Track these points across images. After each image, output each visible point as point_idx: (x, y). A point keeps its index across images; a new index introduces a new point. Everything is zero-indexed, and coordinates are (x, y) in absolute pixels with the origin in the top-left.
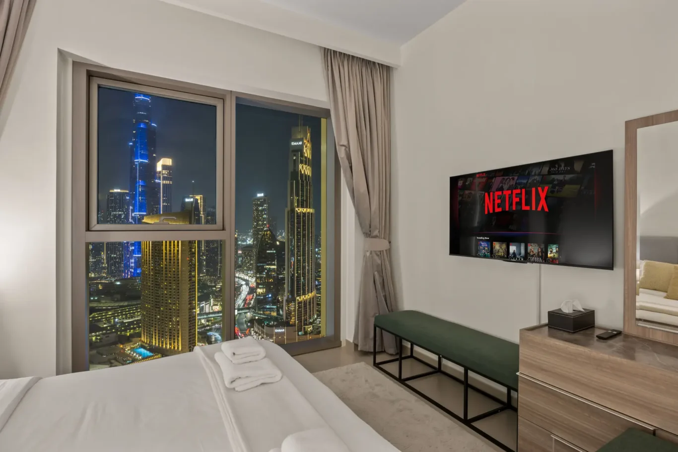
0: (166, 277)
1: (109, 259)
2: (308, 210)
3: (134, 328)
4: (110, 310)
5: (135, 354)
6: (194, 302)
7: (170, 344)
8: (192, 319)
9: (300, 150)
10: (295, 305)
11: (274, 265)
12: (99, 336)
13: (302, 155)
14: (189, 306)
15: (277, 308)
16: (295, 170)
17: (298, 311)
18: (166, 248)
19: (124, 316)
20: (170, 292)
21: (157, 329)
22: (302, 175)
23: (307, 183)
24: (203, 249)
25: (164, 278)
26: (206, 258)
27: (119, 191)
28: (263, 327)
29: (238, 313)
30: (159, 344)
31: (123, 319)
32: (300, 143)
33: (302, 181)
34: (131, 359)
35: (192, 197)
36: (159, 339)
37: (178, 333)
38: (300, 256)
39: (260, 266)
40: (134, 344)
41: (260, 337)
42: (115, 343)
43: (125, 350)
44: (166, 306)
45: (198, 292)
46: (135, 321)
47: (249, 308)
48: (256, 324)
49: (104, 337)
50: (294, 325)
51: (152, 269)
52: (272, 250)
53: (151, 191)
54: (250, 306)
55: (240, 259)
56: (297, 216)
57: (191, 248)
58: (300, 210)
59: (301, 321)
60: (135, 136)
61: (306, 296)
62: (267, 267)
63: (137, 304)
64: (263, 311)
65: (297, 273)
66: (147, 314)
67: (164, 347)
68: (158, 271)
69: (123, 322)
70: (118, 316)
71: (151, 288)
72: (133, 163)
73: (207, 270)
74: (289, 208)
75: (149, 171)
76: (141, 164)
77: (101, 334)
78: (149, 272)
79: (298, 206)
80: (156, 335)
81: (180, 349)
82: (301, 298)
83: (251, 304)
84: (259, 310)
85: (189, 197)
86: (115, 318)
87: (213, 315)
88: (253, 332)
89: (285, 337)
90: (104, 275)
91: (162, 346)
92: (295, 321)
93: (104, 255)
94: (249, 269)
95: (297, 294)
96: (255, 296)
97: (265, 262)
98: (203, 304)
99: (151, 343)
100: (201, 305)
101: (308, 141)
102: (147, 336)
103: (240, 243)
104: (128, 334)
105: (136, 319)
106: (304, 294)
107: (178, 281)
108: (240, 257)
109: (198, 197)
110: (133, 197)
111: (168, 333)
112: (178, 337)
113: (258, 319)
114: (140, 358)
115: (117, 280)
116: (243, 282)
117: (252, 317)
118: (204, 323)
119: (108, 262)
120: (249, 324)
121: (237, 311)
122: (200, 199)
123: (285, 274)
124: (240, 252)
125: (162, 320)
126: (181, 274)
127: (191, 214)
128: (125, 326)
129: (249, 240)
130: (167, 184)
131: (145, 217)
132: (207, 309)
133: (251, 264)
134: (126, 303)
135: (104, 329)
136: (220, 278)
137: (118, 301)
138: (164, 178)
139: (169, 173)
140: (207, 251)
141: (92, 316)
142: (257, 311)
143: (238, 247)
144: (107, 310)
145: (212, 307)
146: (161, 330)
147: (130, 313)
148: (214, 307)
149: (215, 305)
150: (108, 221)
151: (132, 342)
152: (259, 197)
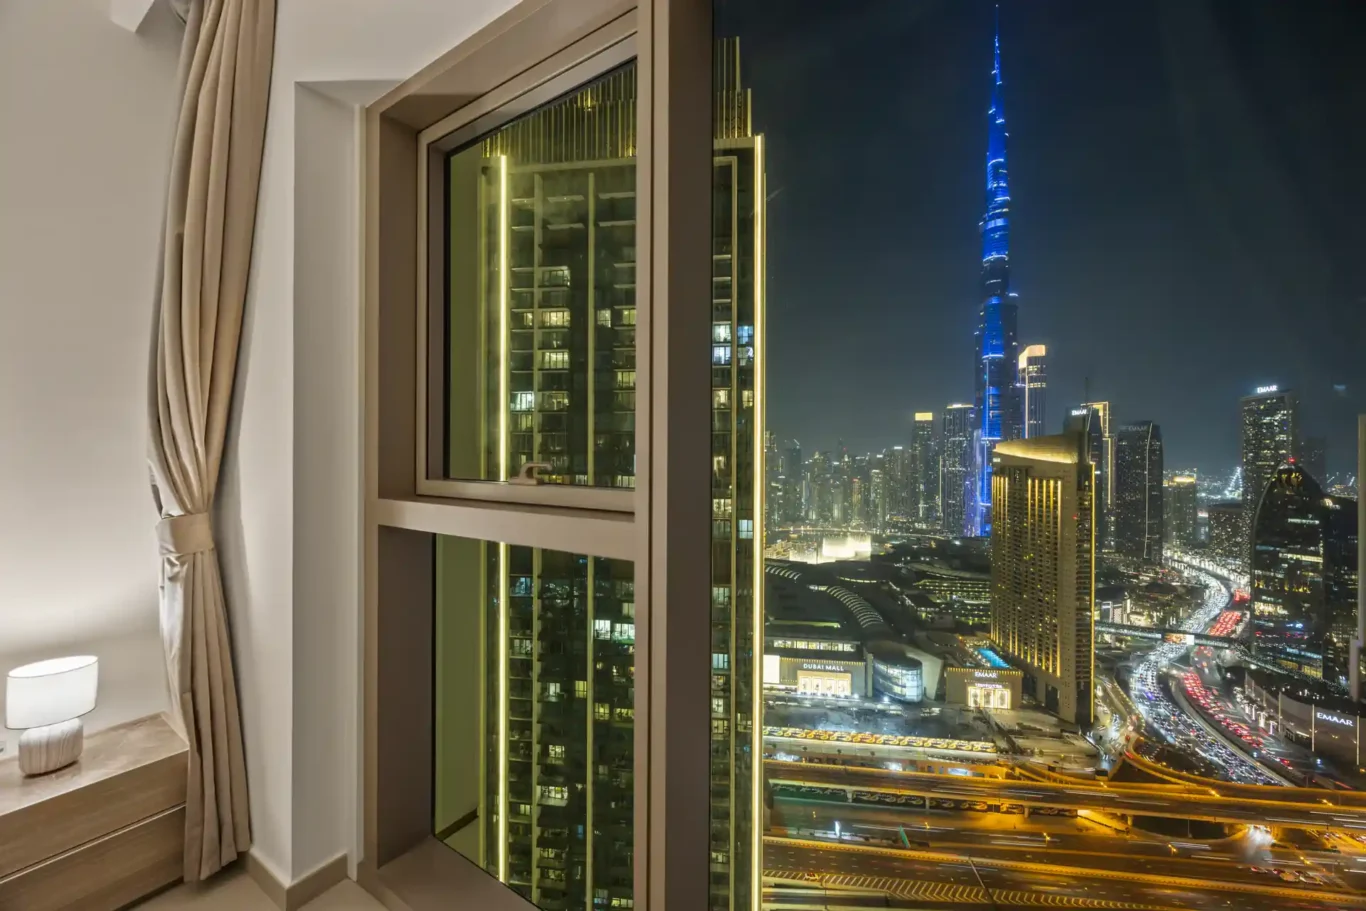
1: (946, 505)
3: (980, 616)
4: (946, 580)
5: (980, 657)
6: (1087, 598)
7: (1040, 660)
8: (1083, 629)
11: (1316, 554)
12: (930, 613)
14: (1078, 603)
15: (1326, 661)
18: (1033, 496)
19: (965, 594)
20: (1041, 571)
21: (1017, 627)
24: (1109, 501)
25: (1029, 545)
26: (1116, 520)
27: (959, 406)
28: (1275, 695)
29: (1196, 644)
30: (1019, 654)
31: (964, 597)
34: (974, 662)
35: (1084, 407)
36: (1019, 646)
37: (1055, 646)
39: (1265, 552)
40: (979, 641)
41: (1263, 714)
42: (953, 631)
43: (965, 644)
44: (1033, 593)
45: (1097, 580)
46: (981, 605)
47: (1228, 640)
48: (1250, 681)
49: (936, 617)
51: (1009, 529)
52: (1307, 518)
53: (1011, 402)
54: (1233, 636)
55: (1204, 530)
60: (982, 320)
62: (1290, 556)
63: (985, 581)
64: (1274, 657)
66: (1000, 598)
67: (1029, 660)
68: (1018, 533)
69: (963, 602)
70: (957, 591)
71: (1007, 558)
72: (980, 361)
73: (1116, 543)
75: (1006, 372)
76: (993, 362)
77: (934, 612)
78: (1004, 533)
80: (1014, 638)
81: (1058, 674)
83: (1234, 631)
84: (1264, 651)
85: (1078, 408)
86: (951, 594)
87: (1131, 632)
88: (1239, 697)
89: (1357, 742)
90: (939, 528)
91: (1026, 657)
93: (938, 500)
94: (1231, 554)
96: (1248, 616)
97: (1284, 546)
98: (1108, 606)
99: (1006, 648)
100: (1104, 607)
102: (999, 633)
103: (1203, 495)
104: (971, 623)
105: (984, 602)
107: (1056, 554)
108: (1205, 525)
109: (1099, 406)
110: (980, 414)
111: (1036, 640)
112: (1055, 652)
113: (1259, 671)
114: (989, 665)
115: (956, 538)
116: (1213, 583)
117: (1239, 662)
118: (1110, 641)
119: (944, 511)
120: (1229, 675)
121: (1193, 637)
122: (1104, 410)
123: (1355, 582)
124: (1203, 515)
125: (1026, 615)
126: (1062, 544)
127: (1082, 437)
128: (966, 610)
129: (1231, 492)
130: (1035, 389)
131: (997, 445)
132: (1117, 616)
133: (1237, 544)
134: (968, 575)
135: (937, 605)
136: (1148, 562)
137: (956, 569)
138: (1032, 380)
139: (1041, 370)
140: (1118, 506)
141: (922, 582)
142: (1253, 653)
143: (1197, 504)
144: (942, 579)
145: (1127, 617)
146: (1023, 631)
147: (974, 592)
148: (1132, 617)
149: (1135, 613)
150: (944, 452)
151: (975, 635)
152: (1263, 394)
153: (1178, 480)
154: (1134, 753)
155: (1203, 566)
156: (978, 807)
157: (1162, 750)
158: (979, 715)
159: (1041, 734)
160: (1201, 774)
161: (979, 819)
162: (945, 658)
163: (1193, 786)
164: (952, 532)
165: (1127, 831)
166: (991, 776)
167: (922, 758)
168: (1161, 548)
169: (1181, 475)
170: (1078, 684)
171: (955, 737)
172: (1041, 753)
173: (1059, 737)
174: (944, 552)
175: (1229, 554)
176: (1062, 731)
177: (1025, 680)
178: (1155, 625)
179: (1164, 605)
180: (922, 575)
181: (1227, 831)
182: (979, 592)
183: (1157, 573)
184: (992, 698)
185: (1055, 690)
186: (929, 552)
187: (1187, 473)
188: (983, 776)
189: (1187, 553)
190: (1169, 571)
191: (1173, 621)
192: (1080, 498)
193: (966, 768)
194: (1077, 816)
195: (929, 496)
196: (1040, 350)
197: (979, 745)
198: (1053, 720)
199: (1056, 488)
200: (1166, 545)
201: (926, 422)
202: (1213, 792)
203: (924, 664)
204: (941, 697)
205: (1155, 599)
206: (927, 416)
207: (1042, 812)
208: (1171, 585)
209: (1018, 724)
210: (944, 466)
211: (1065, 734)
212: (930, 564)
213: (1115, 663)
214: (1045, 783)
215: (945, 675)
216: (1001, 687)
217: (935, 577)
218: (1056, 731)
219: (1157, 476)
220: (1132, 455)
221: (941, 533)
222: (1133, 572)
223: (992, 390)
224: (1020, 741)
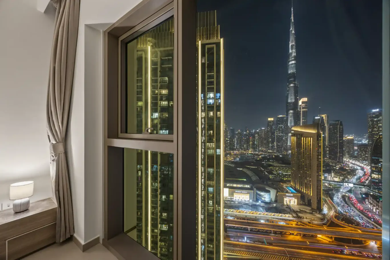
0: (304, 157)
1: (277, 145)
3: (287, 177)
4: (278, 167)
5: (288, 190)
6: (320, 173)
7: (306, 191)
8: (319, 182)
12: (273, 176)
14: (317, 174)
18: (304, 142)
19: (283, 171)
20: (306, 164)
21: (299, 181)
24: (327, 144)
25: (302, 157)
26: (329, 149)
27: (281, 116)
28: (378, 202)
29: (354, 187)
30: (300, 189)
34: (286, 191)
35: (319, 116)
36: (299, 186)
37: (310, 187)
39: (375, 159)
40: (287, 185)
41: (375, 208)
42: (280, 182)
43: (283, 186)
44: (304, 171)
45: (323, 167)
46: (288, 174)
47: (364, 186)
48: (371, 198)
49: (275, 178)
53: (297, 115)
54: (365, 184)
55: (356, 152)
60: (288, 91)
63: (289, 167)
64: (378, 191)
66: (294, 172)
67: (302, 190)
68: (299, 153)
69: (283, 173)
70: (281, 170)
71: (296, 161)
72: (288, 103)
73: (329, 156)
76: (292, 103)
78: (295, 153)
80: (298, 184)
81: (311, 195)
84: (374, 189)
85: (317, 116)
86: (279, 171)
87: (333, 183)
88: (367, 202)
90: (275, 152)
91: (301, 190)
93: (275, 143)
94: (364, 160)
96: (370, 178)
98: (326, 175)
99: (296, 187)
100: (325, 175)
102: (293, 183)
103: (356, 142)
104: (285, 179)
105: (289, 173)
107: (311, 159)
108: (356, 151)
109: (324, 116)
110: (287, 118)
111: (305, 185)
112: (310, 188)
113: (373, 195)
114: (290, 192)
115: (280, 155)
116: (359, 168)
117: (367, 192)
118: (327, 186)
119: (277, 147)
120: (364, 196)
121: (353, 184)
122: (325, 117)
124: (356, 148)
125: (302, 177)
126: (312, 156)
127: (318, 125)
128: (283, 176)
129: (364, 141)
130: (304, 111)
131: (293, 127)
132: (329, 178)
133: (366, 157)
134: (284, 166)
135: (275, 174)
136: (338, 162)
137: (281, 164)
138: (303, 108)
139: (306, 105)
140: (329, 145)
141: (270, 168)
142: (371, 189)
143: (354, 145)
144: (276, 167)
145: (332, 178)
146: (301, 182)
147: (286, 170)
148: (334, 178)
149: (334, 177)
150: (277, 129)
151: (286, 183)
152: (374, 112)
153: (348, 137)
154: (334, 219)
155: (356, 163)
156: (287, 234)
157: (343, 218)
158: (288, 207)
159: (306, 212)
160: (355, 225)
161: (287, 237)
162: (277, 190)
163: (353, 229)
164: (279, 153)
165: (333, 242)
166: (291, 225)
167: (270, 219)
168: (343, 157)
169: (349, 136)
170: (318, 198)
171: (280, 213)
172: (306, 218)
173: (311, 213)
174: (277, 159)
176: (313, 212)
177: (301, 196)
178: (341, 181)
179: (343, 175)
180: (270, 165)
181: (363, 242)
183: (341, 165)
184: (291, 201)
185: (310, 200)
186: (273, 159)
187: (351, 135)
188: (289, 224)
189: (351, 159)
190: (345, 165)
191: (346, 180)
192: (318, 143)
193: (283, 222)
194: (317, 237)
195: (273, 142)
196: (305, 99)
197: (287, 215)
198: (310, 208)
199: (310, 140)
200: (344, 157)
201: (272, 121)
202: (359, 231)
203: (271, 191)
204: (276, 201)
205: (341, 173)
206: (272, 119)
207: (306, 235)
208: (346, 169)
210: (277, 134)
211: (314, 212)
212: (273, 162)
213: (329, 192)
214: (308, 227)
215: (277, 195)
216: (294, 198)
217: (274, 166)
218: (311, 212)
219: (342, 136)
220: (334, 130)
221: (276, 153)
222: (334, 165)
223: (291, 111)
224: (300, 214)
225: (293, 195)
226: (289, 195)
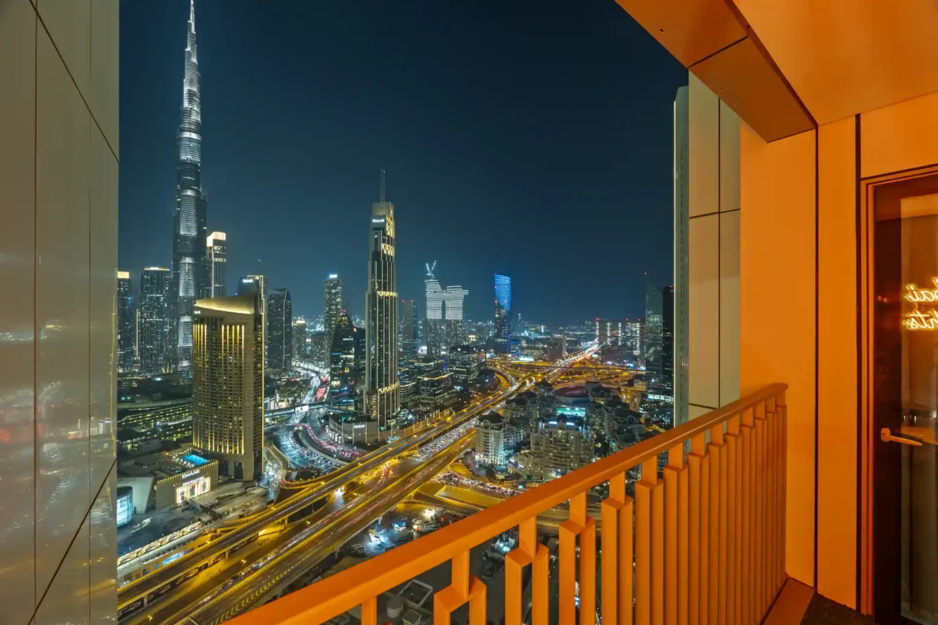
0: (225, 370)
1: (143, 350)
2: (391, 294)
3: (182, 432)
4: (149, 411)
5: (185, 463)
6: (260, 398)
7: (231, 448)
8: (257, 418)
9: (382, 228)
10: (377, 397)
11: (350, 354)
12: (136, 443)
13: (384, 234)
14: (254, 403)
15: (355, 401)
16: (376, 250)
17: (380, 403)
18: (225, 336)
19: (167, 418)
20: (231, 387)
21: (213, 431)
22: (384, 255)
23: (389, 265)
25: (222, 371)
26: (269, 348)
27: (157, 269)
28: (340, 423)
29: (309, 409)
30: (216, 449)
31: (167, 421)
32: (383, 221)
33: (385, 263)
34: (180, 468)
35: (251, 278)
36: (216, 443)
37: (241, 435)
38: (382, 344)
39: (335, 356)
40: (184, 450)
41: (337, 435)
42: (160, 450)
43: (172, 458)
44: (226, 404)
45: (265, 386)
46: (183, 423)
47: (322, 403)
48: (331, 421)
49: (143, 444)
50: (375, 420)
51: (208, 362)
52: (349, 338)
53: (202, 270)
54: (324, 401)
55: (309, 348)
56: (379, 300)
57: (256, 337)
58: (382, 294)
59: (384, 415)
60: (180, 205)
61: (389, 387)
62: (344, 356)
63: (185, 404)
64: (339, 406)
65: (379, 362)
66: (200, 413)
67: (223, 451)
68: (215, 364)
69: (166, 425)
70: (160, 418)
71: (206, 384)
72: (177, 236)
73: (269, 362)
74: (369, 292)
75: (197, 247)
76: (188, 238)
77: (141, 441)
78: (204, 365)
79: (379, 289)
80: (211, 439)
81: (243, 452)
82: (385, 390)
83: (323, 398)
84: (334, 404)
85: (247, 278)
86: (155, 421)
87: (279, 413)
88: (328, 429)
89: (366, 433)
91: (220, 450)
92: (377, 415)
95: (379, 385)
96: (329, 389)
97: (341, 352)
98: (269, 400)
99: (206, 448)
100: (265, 402)
101: (391, 219)
102: (200, 439)
103: (308, 330)
104: (175, 439)
105: (184, 420)
106: (387, 385)
107: (241, 374)
108: (309, 346)
109: (258, 278)
110: (177, 277)
111: (227, 436)
112: (241, 439)
113: (334, 414)
114: (193, 466)
115: (158, 376)
116: (313, 375)
117: (326, 413)
118: (269, 422)
119: (141, 355)
120: (323, 421)
121: (307, 406)
122: (261, 280)
123: (364, 364)
125: (221, 420)
126: (245, 366)
127: (249, 296)
128: (170, 430)
130: (219, 262)
131: (197, 301)
132: (272, 406)
133: (323, 354)
134: (169, 403)
135: (141, 435)
136: (285, 370)
137: (158, 400)
138: (216, 255)
139: (223, 250)
140: (269, 339)
141: (124, 419)
142: (331, 406)
143: (305, 334)
144: (144, 412)
145: (277, 403)
146: (218, 432)
147: (175, 414)
148: (280, 403)
149: (281, 401)
150: (142, 305)
151: (180, 448)
152: (332, 279)
153: (299, 322)
154: (285, 482)
156: (191, 575)
158: (186, 506)
159: (232, 497)
160: (316, 477)
161: (192, 583)
162: (155, 475)
163: (314, 484)
164: (151, 371)
165: (286, 528)
166: (199, 546)
167: (137, 566)
168: (290, 361)
169: (300, 320)
170: (255, 454)
171: (166, 534)
172: (234, 510)
173: (245, 493)
174: (145, 389)
175: (320, 359)
176: (246, 489)
177: (220, 466)
178: (291, 405)
179: (294, 393)
180: (124, 413)
181: (328, 499)
182: (179, 414)
183: (290, 375)
184: (196, 490)
185: (240, 464)
186: (134, 391)
188: (193, 549)
189: (302, 362)
190: (295, 373)
191: (298, 400)
193: (176, 553)
194: (258, 537)
196: (221, 236)
197: (187, 529)
198: (240, 484)
200: (293, 359)
201: (123, 280)
202: (322, 483)
203: (134, 489)
204: (151, 508)
205: (290, 390)
206: (126, 275)
207: (237, 548)
208: (296, 381)
209: (217, 499)
210: (141, 317)
211: (248, 490)
212: (132, 401)
213: (272, 433)
214: (239, 528)
215: (155, 488)
216: (203, 478)
217: (138, 412)
218: (243, 490)
219: (289, 320)
220: (277, 308)
221: (139, 374)
222: (277, 378)
223: (188, 260)
224: (219, 509)
225: (201, 470)
226: (187, 476)
